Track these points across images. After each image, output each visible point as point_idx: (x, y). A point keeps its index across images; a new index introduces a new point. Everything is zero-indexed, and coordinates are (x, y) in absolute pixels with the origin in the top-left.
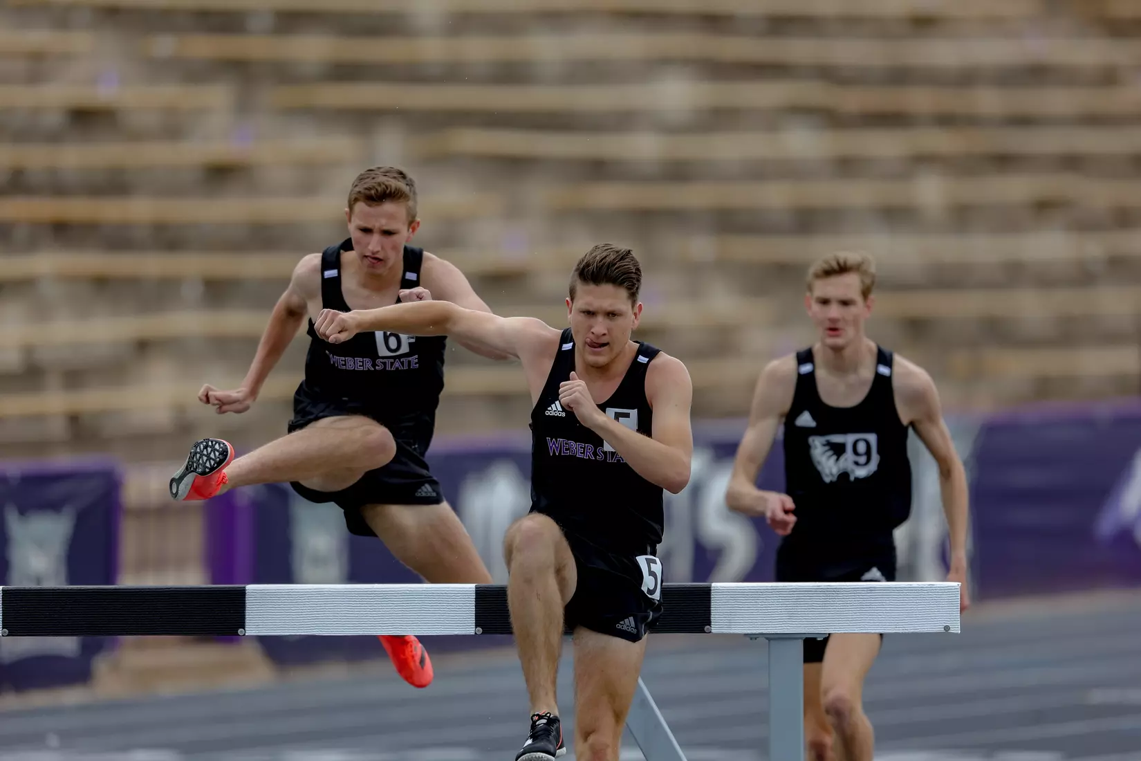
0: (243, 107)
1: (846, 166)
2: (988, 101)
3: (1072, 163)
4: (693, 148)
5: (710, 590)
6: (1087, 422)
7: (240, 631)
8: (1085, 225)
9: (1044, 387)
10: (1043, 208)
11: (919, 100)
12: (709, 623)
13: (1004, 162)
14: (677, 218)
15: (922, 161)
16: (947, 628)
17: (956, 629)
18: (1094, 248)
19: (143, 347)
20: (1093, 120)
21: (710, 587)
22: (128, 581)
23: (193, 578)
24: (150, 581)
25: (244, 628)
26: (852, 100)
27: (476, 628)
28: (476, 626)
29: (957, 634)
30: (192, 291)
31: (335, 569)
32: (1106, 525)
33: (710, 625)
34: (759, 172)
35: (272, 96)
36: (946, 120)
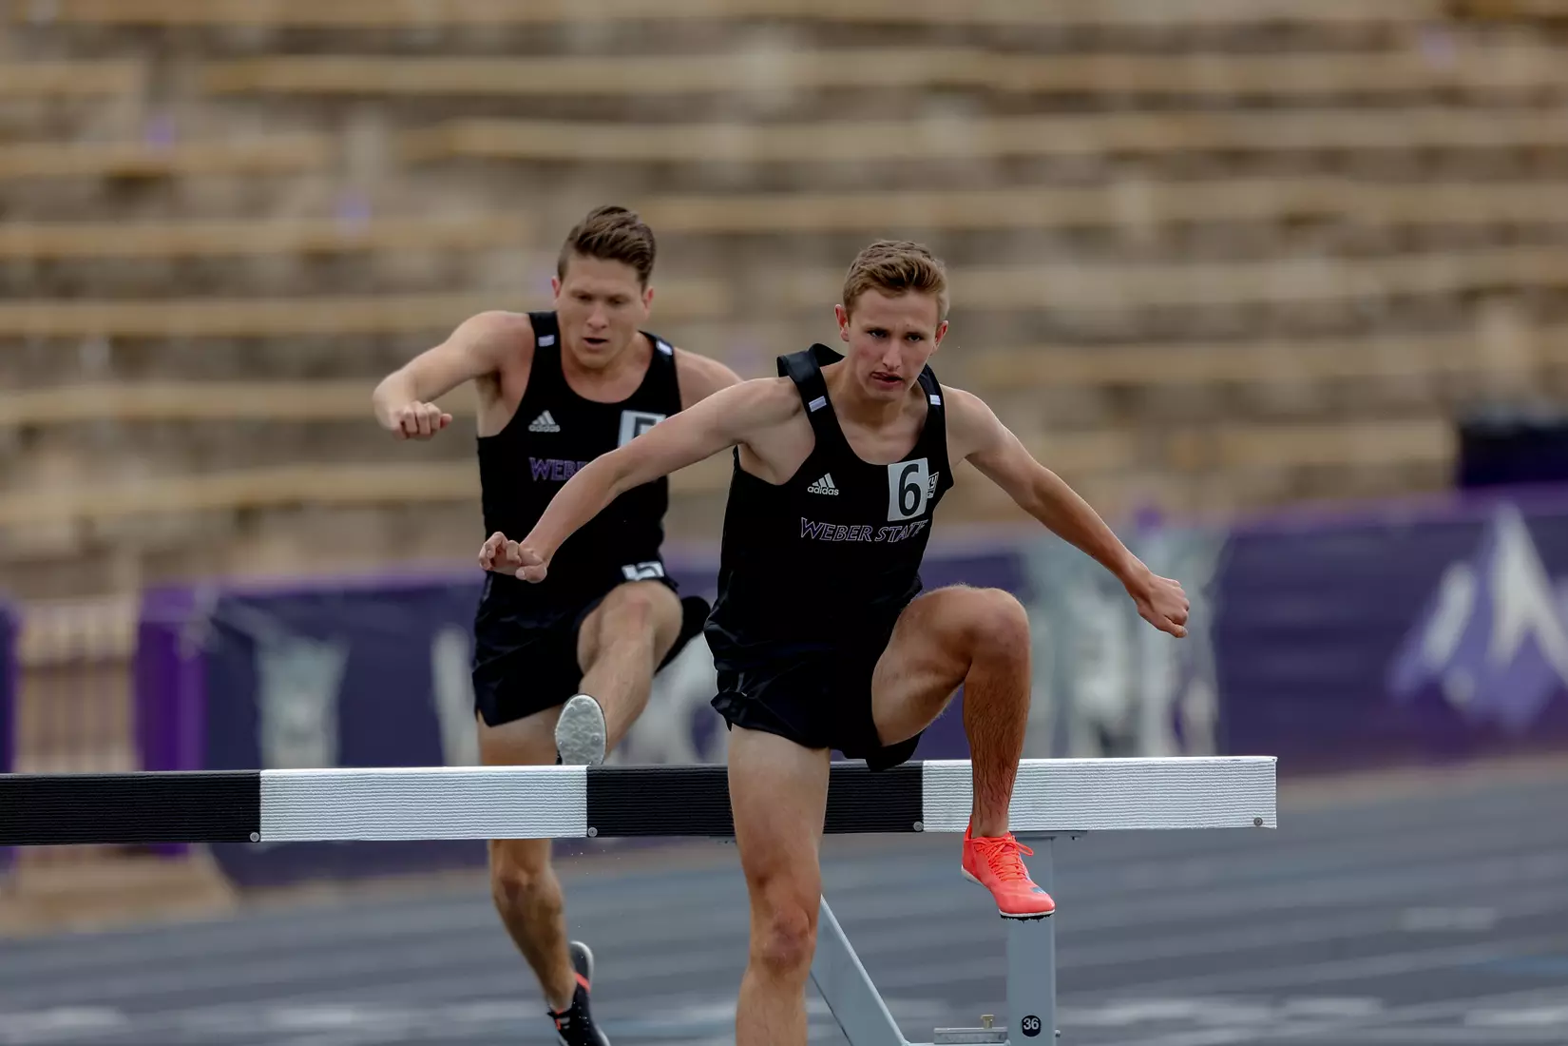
0: (158, 93)
1: (1015, 169)
2: (1211, 74)
3: (1332, 161)
4: (794, 144)
5: (922, 771)
6: (1376, 531)
7: (253, 836)
8: (1354, 250)
9: (1305, 480)
10: (1296, 226)
11: (1113, 73)
12: (920, 819)
13: (1238, 160)
14: (774, 244)
15: (1123, 159)
16: (1258, 822)
17: (1271, 823)
18: (1368, 282)
19: (31, 435)
20: (1361, 100)
21: (921, 767)
22: (28, 766)
23: (119, 762)
24: (60, 768)
25: (258, 831)
26: (1022, 74)
27: (588, 828)
28: (589, 826)
29: (1273, 829)
30: (95, 355)
31: (319, 747)
32: (1405, 676)
33: (921, 820)
34: (894, 177)
35: (195, 75)
36: (1153, 102)
